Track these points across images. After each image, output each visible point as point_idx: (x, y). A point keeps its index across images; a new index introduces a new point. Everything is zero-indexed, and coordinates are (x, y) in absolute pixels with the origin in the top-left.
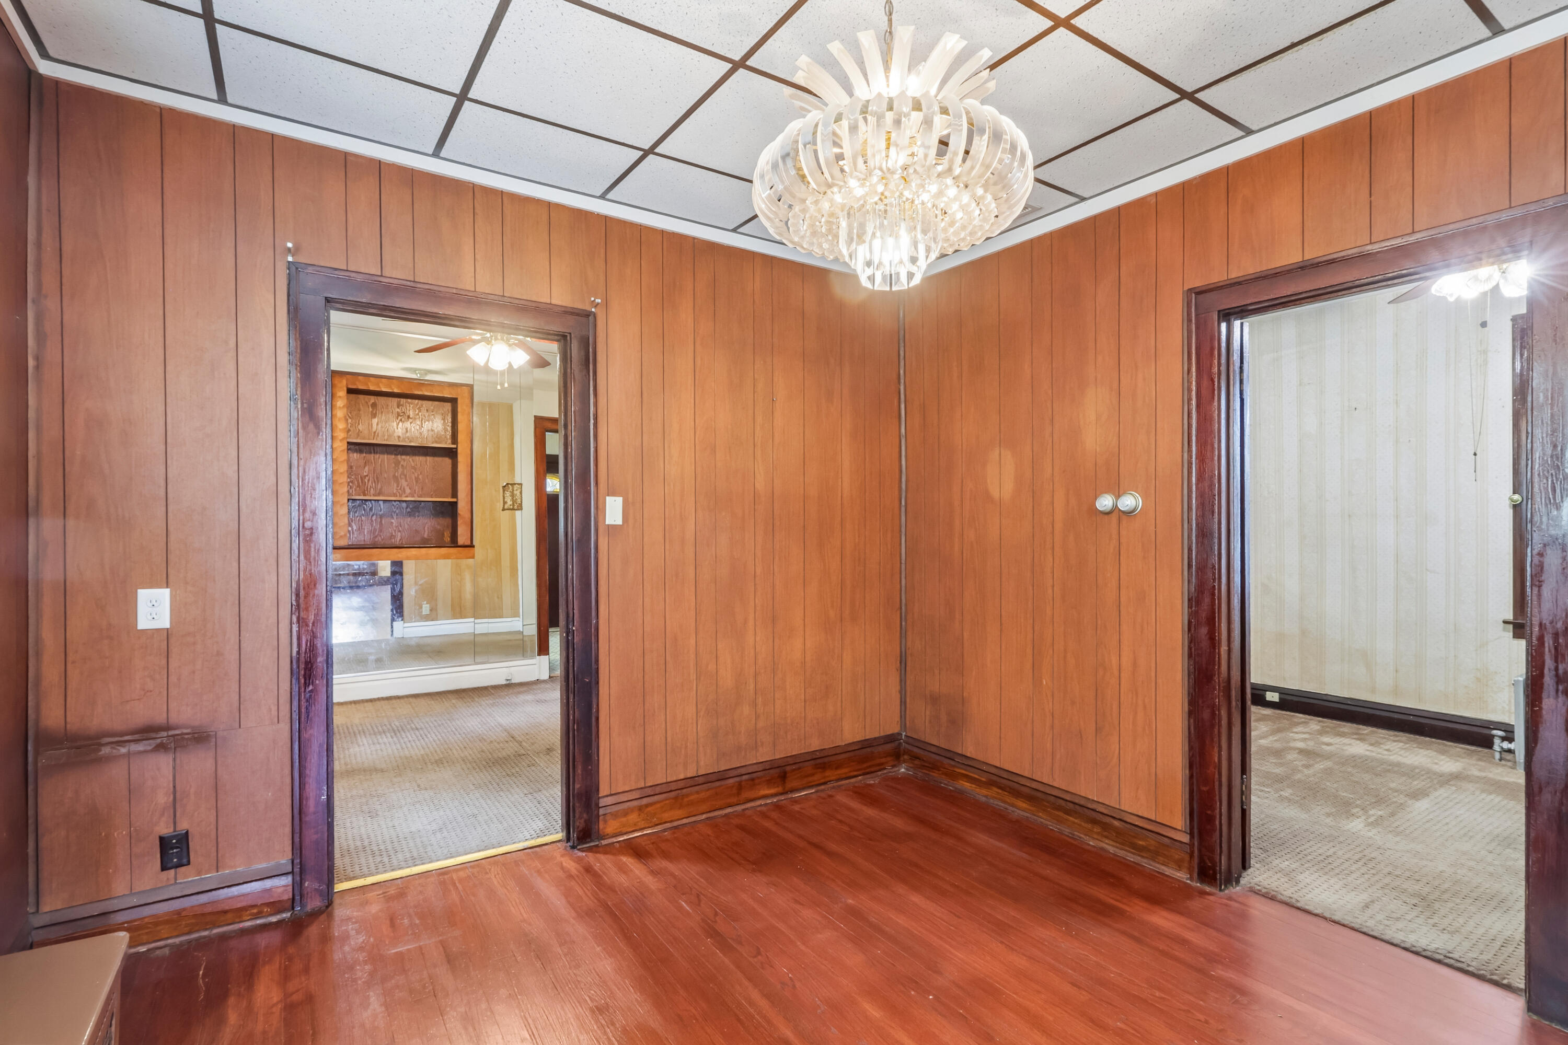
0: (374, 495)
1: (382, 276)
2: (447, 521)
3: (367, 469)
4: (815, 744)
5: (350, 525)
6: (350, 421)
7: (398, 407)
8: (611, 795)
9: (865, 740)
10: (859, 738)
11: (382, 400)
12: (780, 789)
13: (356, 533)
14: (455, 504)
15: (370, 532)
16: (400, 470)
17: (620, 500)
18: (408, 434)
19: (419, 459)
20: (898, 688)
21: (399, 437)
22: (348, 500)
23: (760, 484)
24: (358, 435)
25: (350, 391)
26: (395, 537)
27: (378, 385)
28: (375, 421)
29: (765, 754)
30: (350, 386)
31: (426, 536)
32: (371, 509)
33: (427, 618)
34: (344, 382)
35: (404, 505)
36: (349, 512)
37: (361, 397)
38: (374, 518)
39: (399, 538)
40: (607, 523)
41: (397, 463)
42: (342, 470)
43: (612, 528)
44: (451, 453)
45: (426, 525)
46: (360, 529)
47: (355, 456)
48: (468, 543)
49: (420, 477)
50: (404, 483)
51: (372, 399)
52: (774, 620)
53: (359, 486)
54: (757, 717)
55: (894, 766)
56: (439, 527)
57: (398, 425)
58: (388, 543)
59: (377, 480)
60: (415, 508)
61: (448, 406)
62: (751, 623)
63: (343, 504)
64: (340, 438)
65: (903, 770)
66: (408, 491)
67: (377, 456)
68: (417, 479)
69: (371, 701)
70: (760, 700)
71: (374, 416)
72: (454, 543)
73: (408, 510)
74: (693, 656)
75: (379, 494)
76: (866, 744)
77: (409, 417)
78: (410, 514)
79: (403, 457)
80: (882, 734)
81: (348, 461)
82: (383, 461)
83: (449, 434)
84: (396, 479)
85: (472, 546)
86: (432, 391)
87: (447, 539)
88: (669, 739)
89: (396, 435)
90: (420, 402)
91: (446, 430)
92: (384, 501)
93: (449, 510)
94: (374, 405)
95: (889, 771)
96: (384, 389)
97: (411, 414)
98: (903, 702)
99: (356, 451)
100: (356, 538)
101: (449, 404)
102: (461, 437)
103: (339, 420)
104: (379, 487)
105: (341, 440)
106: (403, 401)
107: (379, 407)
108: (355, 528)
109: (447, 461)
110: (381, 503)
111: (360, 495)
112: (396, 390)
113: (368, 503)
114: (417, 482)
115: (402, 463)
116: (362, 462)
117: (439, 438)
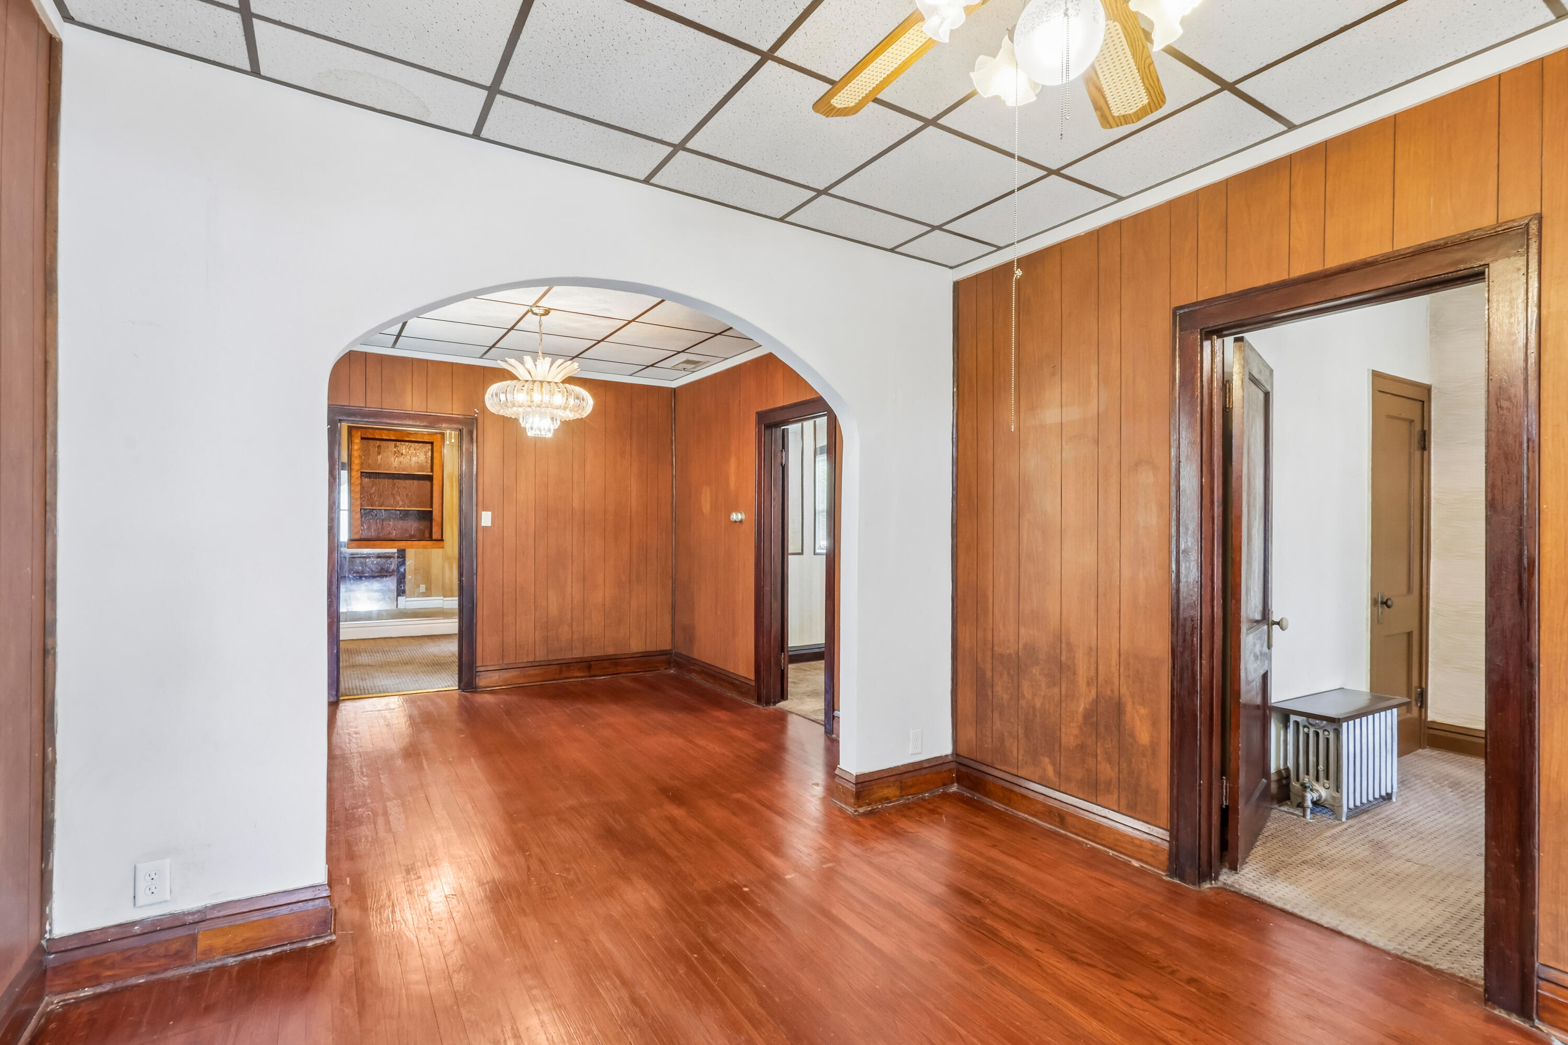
0: (378, 506)
1: (366, 407)
2: (427, 523)
3: (374, 488)
4: (611, 651)
5: (362, 525)
6: (363, 457)
7: (395, 448)
8: (483, 666)
9: (646, 652)
10: (641, 650)
11: (384, 443)
12: (587, 674)
13: (366, 531)
14: (431, 512)
15: (375, 530)
16: (396, 489)
17: (489, 513)
18: (401, 465)
19: (409, 482)
20: (670, 623)
21: (395, 467)
22: (361, 509)
23: (576, 504)
24: (369, 466)
25: (362, 438)
26: (391, 533)
27: (381, 435)
28: (379, 457)
29: (577, 654)
30: (363, 436)
31: (412, 533)
32: (376, 515)
33: (424, 595)
34: (359, 433)
35: (398, 512)
36: (362, 518)
37: (371, 441)
38: (378, 521)
39: (394, 535)
40: (482, 525)
41: (394, 485)
42: (357, 490)
43: (485, 528)
44: (430, 478)
45: (412, 525)
46: (369, 528)
47: (367, 480)
48: (440, 538)
49: (409, 494)
50: (398, 498)
51: (378, 443)
52: (584, 579)
53: (368, 500)
54: (573, 633)
55: (666, 669)
56: (421, 527)
57: (395, 459)
58: (387, 537)
59: (380, 496)
60: (405, 515)
61: (429, 446)
62: (569, 580)
63: (357, 512)
64: (356, 469)
65: (672, 671)
66: (401, 503)
67: (381, 480)
68: (407, 495)
69: (374, 639)
70: (574, 624)
71: (379, 453)
72: (431, 538)
73: (401, 516)
74: (532, 597)
75: (381, 506)
76: (647, 655)
77: (402, 454)
78: (402, 519)
79: (398, 481)
80: (658, 649)
81: (361, 484)
82: (384, 484)
83: (429, 465)
84: (393, 495)
85: (442, 540)
86: (416, 438)
87: (427, 535)
88: (518, 640)
89: (393, 466)
90: (410, 444)
91: (427, 462)
92: (385, 510)
93: (426, 516)
94: (379, 447)
95: (663, 671)
96: (385, 438)
97: (404, 451)
98: (673, 632)
99: (366, 477)
100: (365, 534)
101: (430, 445)
102: (436, 468)
103: (356, 457)
104: (382, 500)
105: (357, 471)
106: (398, 443)
107: (382, 448)
108: (365, 527)
109: (428, 483)
110: (383, 511)
111: (369, 506)
112: (392, 438)
113: (374, 511)
114: (407, 497)
115: (397, 484)
116: (370, 484)
117: (421, 468)
